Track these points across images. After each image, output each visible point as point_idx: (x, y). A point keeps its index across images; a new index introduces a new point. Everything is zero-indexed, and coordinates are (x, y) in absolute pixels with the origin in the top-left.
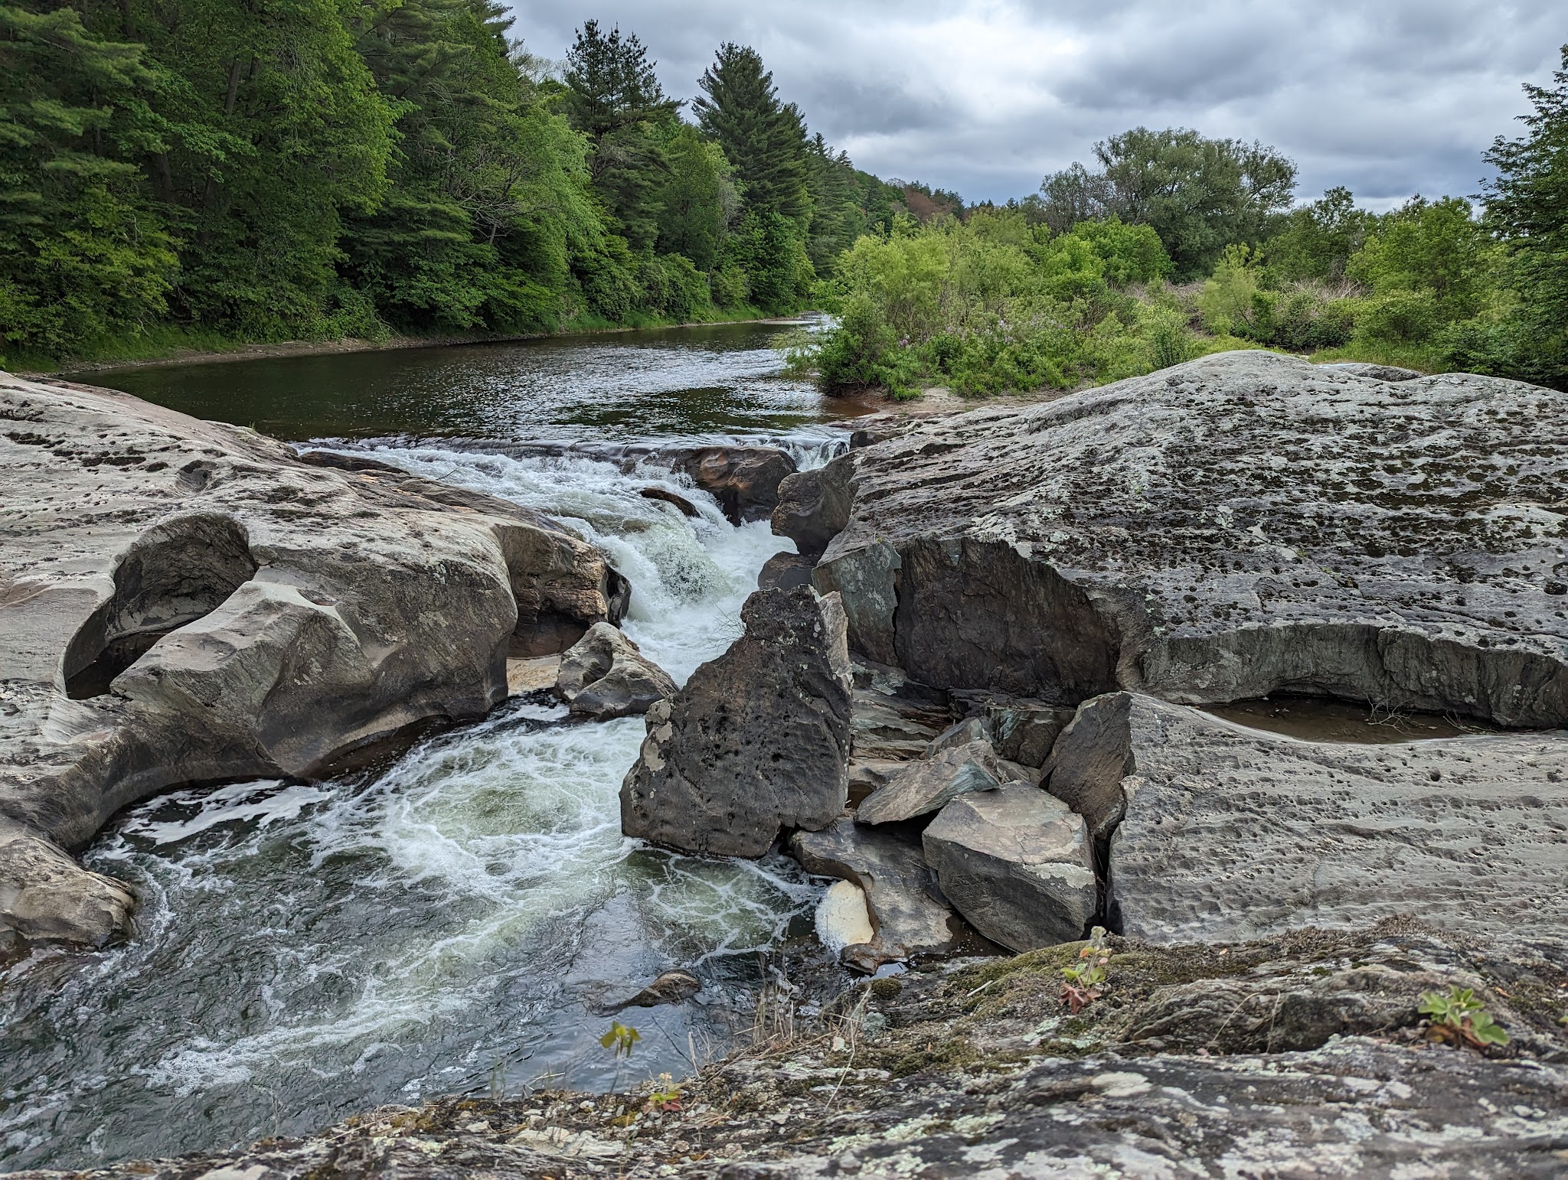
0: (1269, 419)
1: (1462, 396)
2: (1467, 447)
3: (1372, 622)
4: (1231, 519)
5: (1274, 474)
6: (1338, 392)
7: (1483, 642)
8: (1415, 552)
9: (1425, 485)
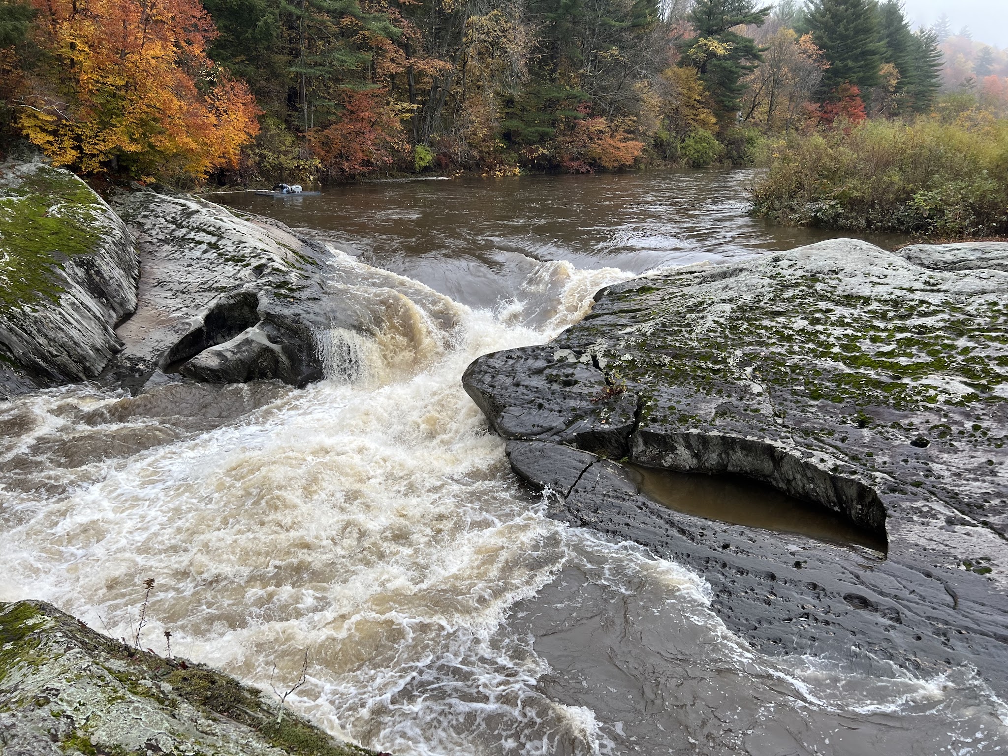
0: (822, 293)
1: (979, 288)
2: (946, 329)
3: (773, 443)
4: (737, 360)
5: (791, 332)
6: (886, 276)
7: (835, 469)
8: (841, 401)
9: (891, 354)
